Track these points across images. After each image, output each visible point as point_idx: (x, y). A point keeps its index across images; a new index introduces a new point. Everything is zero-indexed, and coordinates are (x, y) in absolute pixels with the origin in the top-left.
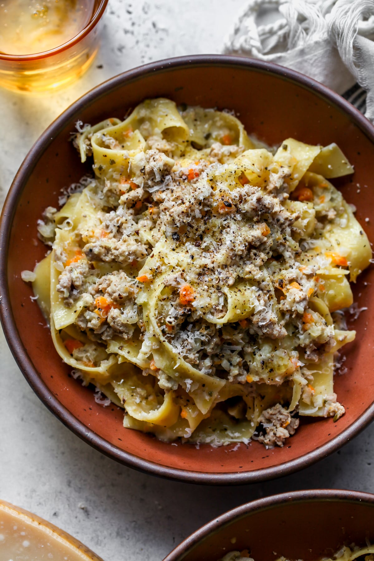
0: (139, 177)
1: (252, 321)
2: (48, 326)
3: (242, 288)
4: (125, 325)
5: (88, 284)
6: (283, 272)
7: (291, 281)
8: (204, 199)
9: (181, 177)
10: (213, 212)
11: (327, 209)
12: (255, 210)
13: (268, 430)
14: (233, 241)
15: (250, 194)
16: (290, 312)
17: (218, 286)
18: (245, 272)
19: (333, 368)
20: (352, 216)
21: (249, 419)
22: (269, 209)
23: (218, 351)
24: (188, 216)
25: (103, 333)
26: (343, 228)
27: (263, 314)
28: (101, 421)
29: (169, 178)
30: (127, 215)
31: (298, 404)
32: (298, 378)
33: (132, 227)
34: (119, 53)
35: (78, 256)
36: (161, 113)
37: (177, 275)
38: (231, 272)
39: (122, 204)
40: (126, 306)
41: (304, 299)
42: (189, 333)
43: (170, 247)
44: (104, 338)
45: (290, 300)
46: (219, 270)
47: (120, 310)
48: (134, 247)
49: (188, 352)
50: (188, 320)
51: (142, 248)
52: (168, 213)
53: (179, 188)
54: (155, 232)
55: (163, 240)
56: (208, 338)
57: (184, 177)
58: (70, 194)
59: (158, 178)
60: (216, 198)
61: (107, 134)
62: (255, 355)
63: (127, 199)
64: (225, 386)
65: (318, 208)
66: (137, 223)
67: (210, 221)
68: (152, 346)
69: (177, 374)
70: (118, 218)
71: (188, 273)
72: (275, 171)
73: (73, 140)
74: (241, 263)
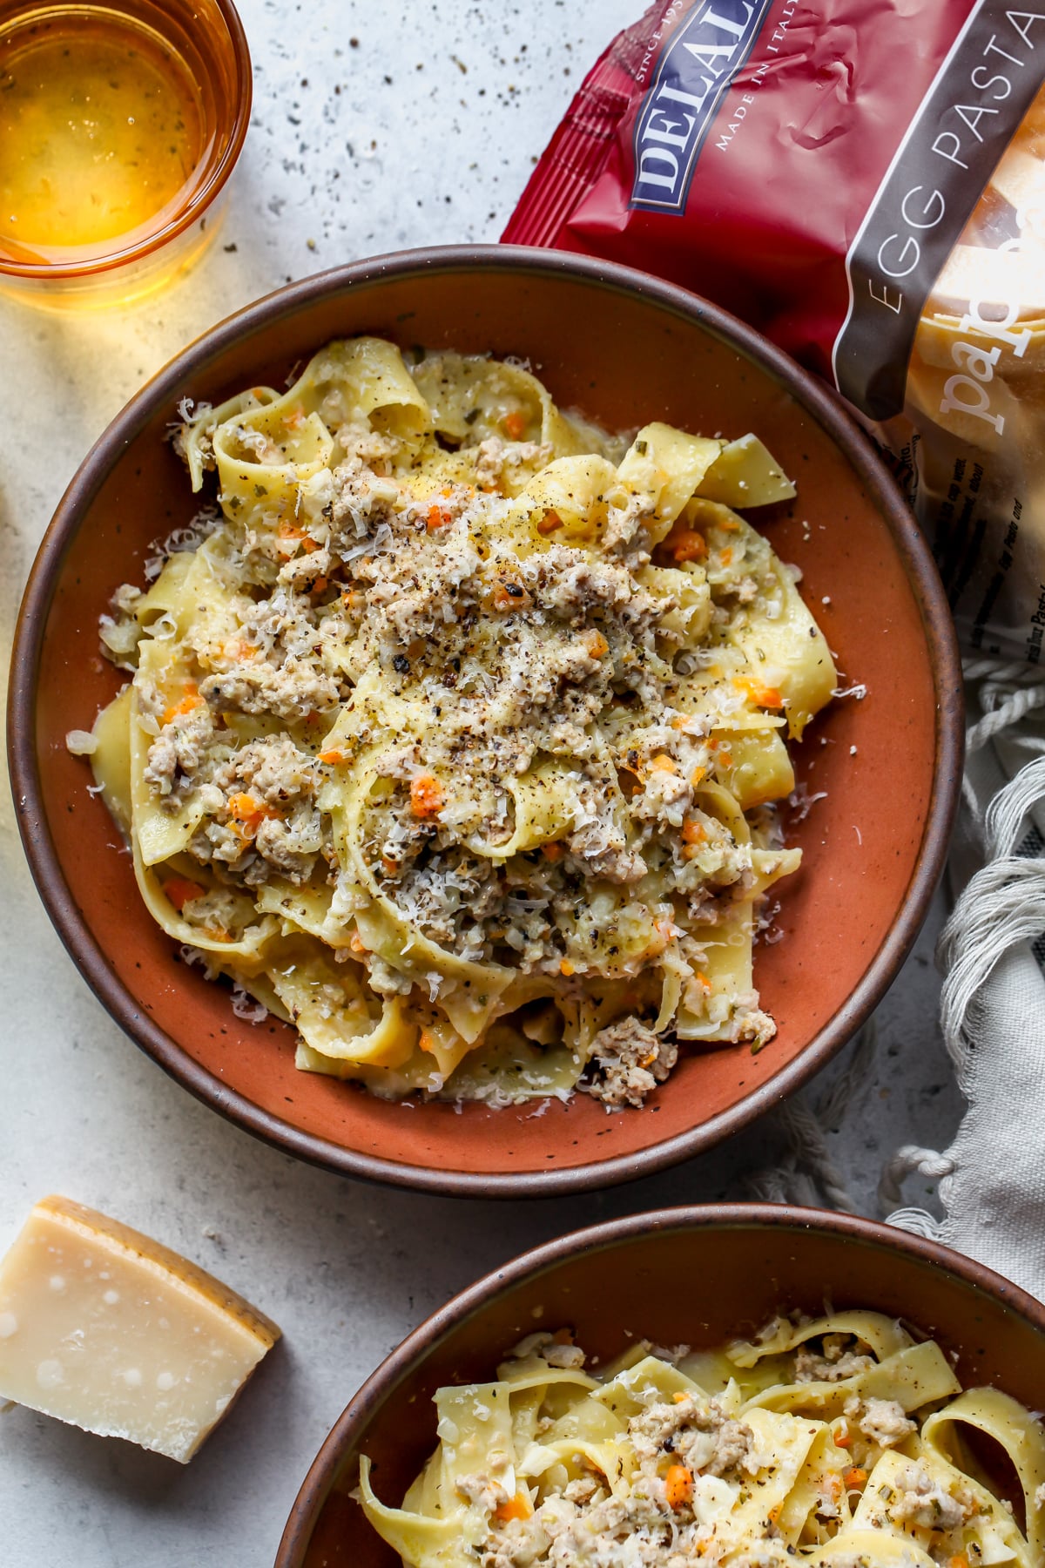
0: (320, 524)
1: (570, 848)
2: (128, 848)
3: (545, 774)
4: (296, 856)
5: (212, 763)
6: (638, 732)
7: (655, 753)
8: (462, 582)
9: (412, 524)
10: (482, 608)
11: (738, 580)
12: (574, 603)
13: (610, 1073)
14: (525, 674)
15: (564, 566)
16: (654, 822)
17: (494, 775)
18: (553, 740)
19: (752, 934)
20: (792, 592)
21: (568, 1045)
22: (605, 599)
23: (497, 911)
24: (427, 620)
25: (246, 871)
26: (772, 621)
27: (593, 832)
28: (247, 1059)
29: (387, 530)
30: (294, 610)
31: (674, 1017)
32: (674, 962)
33: (306, 639)
34: (273, 217)
35: (190, 696)
36: (368, 373)
37: (406, 751)
38: (522, 742)
39: (284, 585)
40: (295, 814)
41: (683, 795)
42: (434, 876)
43: (390, 688)
44: (249, 881)
45: (652, 797)
46: (497, 738)
47: (283, 821)
48: (310, 683)
49: (432, 916)
50: (431, 846)
51: (330, 686)
52: (383, 610)
53: (407, 551)
54: (356, 648)
55: (373, 670)
56: (474, 886)
57: (418, 524)
58: (170, 554)
59: (361, 530)
60: (488, 577)
61: (248, 424)
62: (578, 918)
63: (294, 575)
64: (515, 982)
65: (715, 578)
66: (317, 627)
67: (477, 628)
68: (354, 903)
69: (408, 964)
70: (276, 617)
71: (429, 748)
72: (620, 504)
73: (172, 438)
74: (545, 720)
